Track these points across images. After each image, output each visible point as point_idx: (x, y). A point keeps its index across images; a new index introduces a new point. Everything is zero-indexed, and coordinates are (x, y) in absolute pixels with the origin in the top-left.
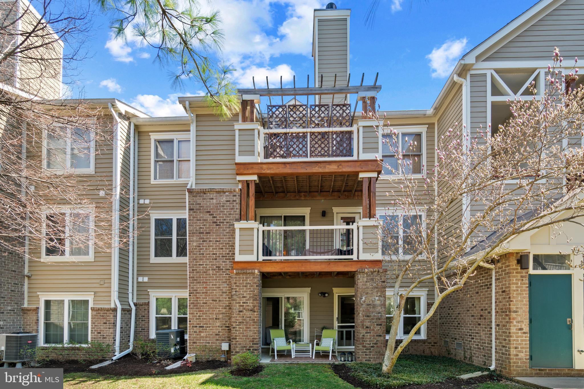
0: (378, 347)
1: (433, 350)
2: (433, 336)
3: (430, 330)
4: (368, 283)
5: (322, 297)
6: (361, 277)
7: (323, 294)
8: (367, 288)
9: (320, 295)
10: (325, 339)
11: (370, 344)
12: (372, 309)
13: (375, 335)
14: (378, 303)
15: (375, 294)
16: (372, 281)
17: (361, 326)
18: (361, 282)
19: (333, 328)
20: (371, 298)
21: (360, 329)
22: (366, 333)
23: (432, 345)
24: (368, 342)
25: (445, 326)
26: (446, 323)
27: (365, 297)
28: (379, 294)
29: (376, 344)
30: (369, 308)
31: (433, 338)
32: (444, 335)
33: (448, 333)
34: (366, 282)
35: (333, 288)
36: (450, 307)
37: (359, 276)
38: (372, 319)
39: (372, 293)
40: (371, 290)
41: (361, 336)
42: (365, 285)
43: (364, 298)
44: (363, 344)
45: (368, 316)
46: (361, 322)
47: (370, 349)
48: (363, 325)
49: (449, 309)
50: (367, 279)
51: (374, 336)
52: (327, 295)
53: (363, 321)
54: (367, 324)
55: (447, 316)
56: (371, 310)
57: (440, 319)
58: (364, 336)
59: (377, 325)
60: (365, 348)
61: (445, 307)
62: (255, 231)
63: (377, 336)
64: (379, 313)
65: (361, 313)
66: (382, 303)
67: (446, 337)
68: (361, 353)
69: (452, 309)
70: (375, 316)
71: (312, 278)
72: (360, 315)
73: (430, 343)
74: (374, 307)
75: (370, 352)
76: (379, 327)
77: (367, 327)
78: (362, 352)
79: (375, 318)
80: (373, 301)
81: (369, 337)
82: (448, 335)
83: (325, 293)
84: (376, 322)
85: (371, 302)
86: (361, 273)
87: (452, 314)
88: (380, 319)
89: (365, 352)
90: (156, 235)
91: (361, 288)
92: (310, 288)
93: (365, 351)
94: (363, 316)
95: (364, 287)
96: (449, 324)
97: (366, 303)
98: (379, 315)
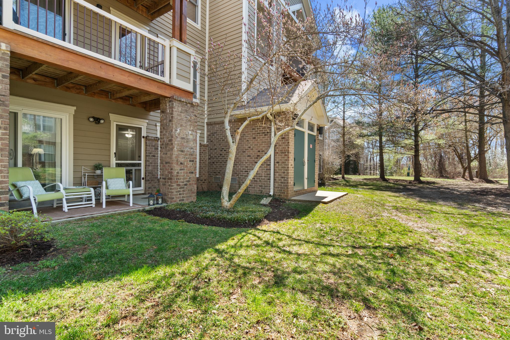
0: (190, 184)
1: (204, 186)
2: (204, 174)
3: (202, 168)
4: (183, 114)
5: (94, 124)
6: (176, 105)
7: (97, 120)
8: (182, 119)
9: (91, 119)
11: (183, 182)
12: (185, 143)
13: (188, 172)
14: (191, 137)
15: (188, 127)
16: (186, 113)
17: (175, 161)
18: (176, 111)
19: (109, 166)
20: (185, 131)
21: (175, 165)
22: (180, 170)
23: (203, 182)
24: (182, 180)
25: (216, 165)
26: (217, 163)
27: (180, 130)
28: (192, 128)
29: (188, 181)
30: (183, 143)
31: (204, 176)
32: (215, 173)
33: (220, 171)
34: (181, 112)
35: (110, 114)
36: (223, 149)
37: (175, 104)
38: (186, 155)
39: (186, 127)
40: (186, 123)
41: (175, 174)
42: (180, 115)
43: (179, 130)
44: (177, 182)
45: (182, 151)
46: (176, 157)
47: (184, 188)
48: (177, 161)
49: (222, 151)
50: (182, 109)
51: (187, 173)
52: (102, 121)
53: (177, 157)
54: (181, 160)
55: (219, 157)
56: (185, 144)
57: (209, 159)
58: (178, 173)
59: (190, 161)
60: (179, 187)
61: (216, 149)
63: (190, 173)
64: (192, 148)
65: (176, 146)
66: (194, 138)
67: (216, 175)
68: (175, 193)
69: (225, 151)
70: (188, 151)
71: (78, 93)
72: (175, 149)
73: (202, 180)
74: (187, 142)
75: (184, 191)
76: (192, 163)
77: (181, 163)
78: (176, 192)
79: (188, 153)
80: (186, 135)
81: (182, 174)
82: (219, 173)
83: (100, 119)
84: (189, 158)
85: (185, 136)
86: (176, 101)
87: (224, 155)
88: (192, 155)
89: (179, 191)
91: (176, 118)
92: (75, 108)
93: (179, 190)
94: (178, 151)
95: (179, 118)
96: (221, 163)
97: (181, 136)
98: (192, 150)
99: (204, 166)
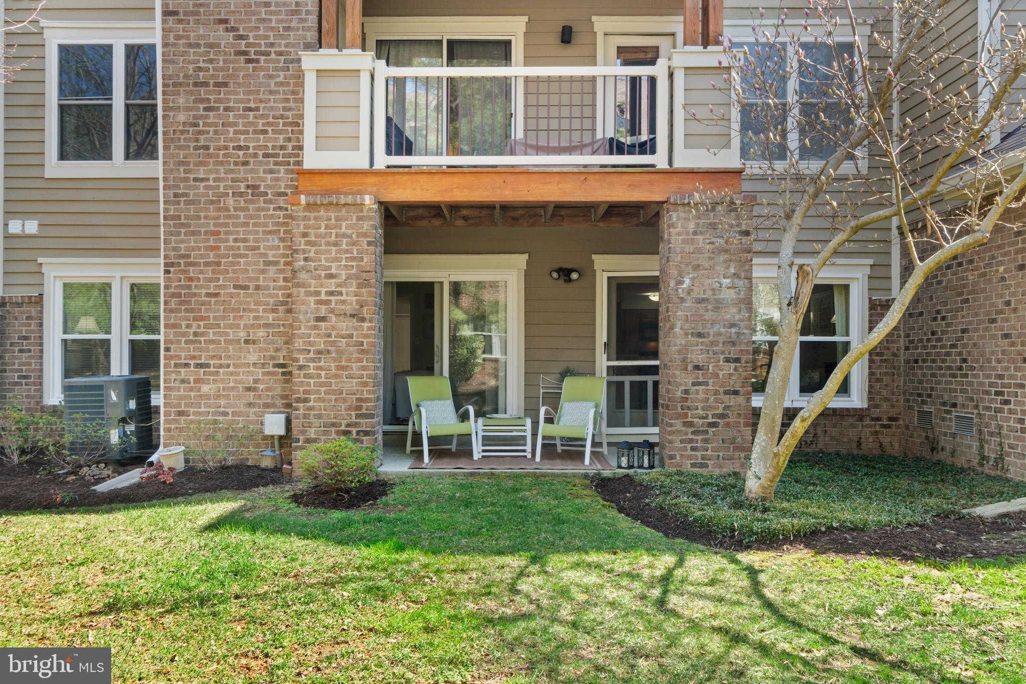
0: (728, 425)
1: (886, 440)
2: (886, 400)
3: (879, 380)
4: (701, 237)
5: (561, 281)
6: (678, 219)
7: (565, 273)
8: (698, 251)
9: (555, 275)
10: (571, 404)
11: (706, 417)
12: (710, 313)
13: (721, 390)
14: (729, 295)
15: (720, 269)
16: (711, 231)
17: (678, 362)
18: (679, 234)
19: (593, 374)
20: (707, 282)
21: (677, 372)
22: (694, 384)
23: (884, 426)
24: (700, 412)
25: (921, 368)
26: (924, 361)
27: (692, 279)
28: (732, 270)
29: (722, 416)
30: (701, 312)
31: (885, 406)
32: (919, 395)
33: (932, 389)
34: (695, 233)
35: (594, 257)
36: (938, 312)
37: (675, 215)
38: (712, 343)
39: (712, 268)
40: (710, 258)
41: (679, 394)
42: (692, 242)
43: (687, 282)
44: (686, 415)
45: (700, 335)
46: (679, 352)
47: (707, 432)
48: (684, 360)
49: (935, 319)
50: (697, 225)
51: (716, 392)
52: (574, 276)
53: (684, 350)
54: (697, 357)
55: (928, 340)
56: (709, 315)
57: (907, 348)
58: (686, 392)
59: (727, 360)
60: (690, 430)
61: (921, 314)
62: (365, 79)
63: (727, 393)
64: (733, 325)
65: (679, 324)
66: (742, 296)
67: (923, 402)
68: (678, 444)
69: (943, 318)
70: (720, 334)
71: (532, 225)
72: (677, 330)
73: (878, 419)
74: (716, 309)
75: (706, 441)
76: (733, 365)
77: (697, 367)
78: (682, 441)
79: (721, 339)
80: (713, 290)
81: (701, 396)
82: (930, 396)
83: (570, 271)
84: (723, 353)
85: (709, 294)
86: (680, 208)
87: (943, 332)
88: (733, 344)
89: (691, 441)
90: (62, 92)
91: (678, 250)
92: (526, 256)
93: (690, 436)
94: (687, 335)
95: (689, 248)
96: (934, 361)
97: (694, 295)
98: (733, 330)
99: (887, 374)
